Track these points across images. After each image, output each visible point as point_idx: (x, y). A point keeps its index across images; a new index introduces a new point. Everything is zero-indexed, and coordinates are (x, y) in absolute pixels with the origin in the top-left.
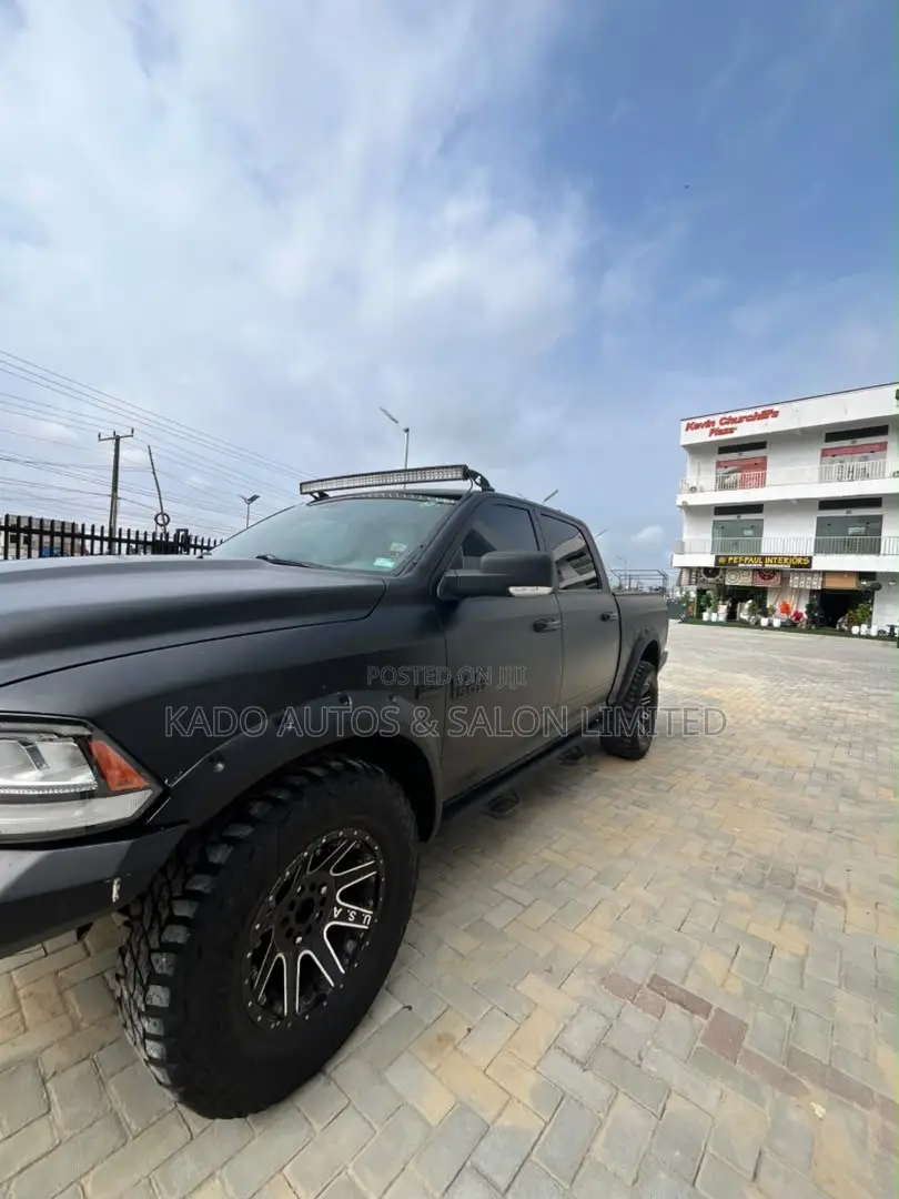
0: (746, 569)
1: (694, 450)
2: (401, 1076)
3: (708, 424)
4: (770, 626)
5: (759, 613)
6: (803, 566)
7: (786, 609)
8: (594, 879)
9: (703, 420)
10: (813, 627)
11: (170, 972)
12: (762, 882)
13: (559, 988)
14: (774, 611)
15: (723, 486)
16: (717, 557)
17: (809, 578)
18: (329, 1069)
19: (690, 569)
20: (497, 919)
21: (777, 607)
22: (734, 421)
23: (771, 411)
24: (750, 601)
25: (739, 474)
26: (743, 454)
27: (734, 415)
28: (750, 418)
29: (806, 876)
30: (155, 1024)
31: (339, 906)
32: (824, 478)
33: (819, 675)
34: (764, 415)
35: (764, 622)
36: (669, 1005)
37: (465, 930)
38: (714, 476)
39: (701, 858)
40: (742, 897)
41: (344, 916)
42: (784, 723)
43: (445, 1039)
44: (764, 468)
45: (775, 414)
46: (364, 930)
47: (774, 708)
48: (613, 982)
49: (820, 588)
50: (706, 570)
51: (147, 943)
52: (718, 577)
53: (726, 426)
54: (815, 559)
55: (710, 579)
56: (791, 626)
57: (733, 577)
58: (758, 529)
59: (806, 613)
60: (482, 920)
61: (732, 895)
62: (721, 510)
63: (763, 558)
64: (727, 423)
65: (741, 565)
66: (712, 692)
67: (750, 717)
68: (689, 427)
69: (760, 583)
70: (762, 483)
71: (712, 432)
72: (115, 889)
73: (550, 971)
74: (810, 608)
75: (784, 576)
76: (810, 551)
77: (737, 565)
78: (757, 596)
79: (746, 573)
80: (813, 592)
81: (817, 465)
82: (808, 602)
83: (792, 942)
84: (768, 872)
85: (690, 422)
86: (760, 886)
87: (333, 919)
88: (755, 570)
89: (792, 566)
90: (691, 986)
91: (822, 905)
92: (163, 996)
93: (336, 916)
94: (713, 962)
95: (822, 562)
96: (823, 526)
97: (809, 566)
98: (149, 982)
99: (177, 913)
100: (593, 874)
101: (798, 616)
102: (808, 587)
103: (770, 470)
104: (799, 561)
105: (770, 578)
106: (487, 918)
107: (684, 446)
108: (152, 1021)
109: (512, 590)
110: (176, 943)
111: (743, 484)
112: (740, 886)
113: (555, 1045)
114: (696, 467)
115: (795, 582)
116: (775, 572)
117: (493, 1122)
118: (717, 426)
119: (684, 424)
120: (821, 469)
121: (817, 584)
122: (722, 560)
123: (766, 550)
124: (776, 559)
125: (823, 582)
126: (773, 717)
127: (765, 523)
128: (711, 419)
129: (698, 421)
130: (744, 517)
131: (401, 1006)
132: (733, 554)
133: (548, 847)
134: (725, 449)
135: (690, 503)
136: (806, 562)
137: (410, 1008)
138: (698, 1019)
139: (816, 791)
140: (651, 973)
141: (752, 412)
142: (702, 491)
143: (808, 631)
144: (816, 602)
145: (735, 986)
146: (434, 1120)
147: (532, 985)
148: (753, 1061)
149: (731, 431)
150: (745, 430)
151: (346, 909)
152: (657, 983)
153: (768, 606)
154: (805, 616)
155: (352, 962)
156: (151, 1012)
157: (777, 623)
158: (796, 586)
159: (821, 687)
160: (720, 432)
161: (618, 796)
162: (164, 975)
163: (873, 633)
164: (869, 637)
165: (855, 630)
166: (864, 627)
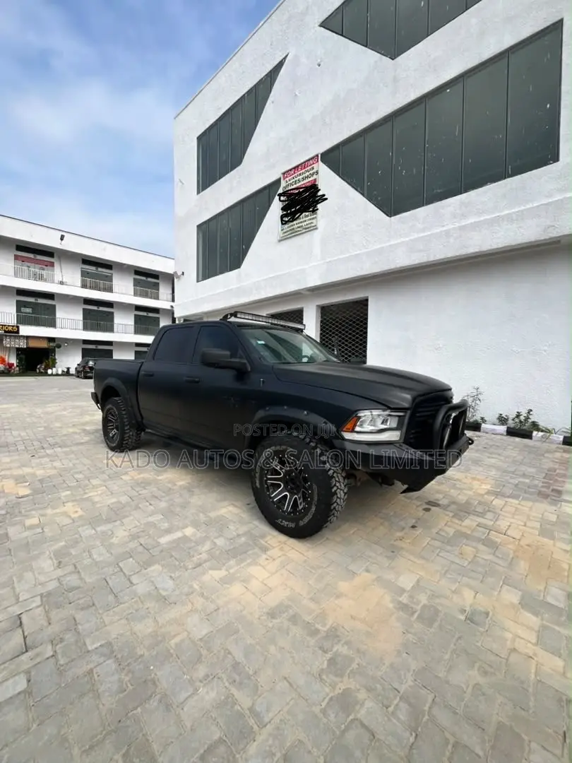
6: (13, 332)
7: (3, 361)
10: (22, 372)
17: (17, 341)
32: (18, 275)
49: (24, 347)
54: (21, 328)
56: (6, 372)
74: (18, 360)
76: (15, 322)
80: (20, 349)
81: (13, 265)
82: (16, 356)
95: (26, 330)
96: (20, 307)
97: (17, 332)
101: (11, 365)
102: (16, 346)
104: (10, 329)
115: (7, 342)
120: (15, 268)
121: (22, 345)
125: (27, 343)
136: (15, 329)
143: (18, 375)
144: (22, 356)
154: (16, 365)
158: (7, 345)
163: (60, 372)
164: (57, 375)
165: (50, 371)
166: (54, 369)
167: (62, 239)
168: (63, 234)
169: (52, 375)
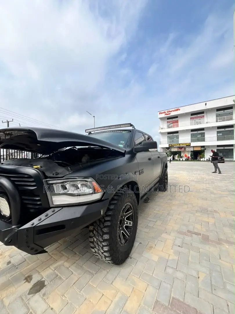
0: (176, 147)
1: (162, 119)
2: (146, 255)
3: (164, 112)
4: (183, 160)
5: (180, 157)
6: (189, 145)
7: (186, 156)
8: (167, 215)
9: (163, 112)
10: (192, 160)
11: (108, 231)
12: (202, 211)
13: (170, 235)
14: (183, 157)
15: (169, 127)
16: (169, 145)
17: (190, 148)
18: (130, 256)
19: (163, 148)
20: (151, 225)
21: (184, 155)
22: (170, 111)
23: (178, 109)
24: (178, 155)
25: (172, 124)
26: (173, 119)
27: (170, 110)
28: (174, 111)
29: (210, 209)
30: (106, 243)
31: (126, 221)
32: (191, 124)
33: (197, 170)
34: (177, 110)
35: (181, 159)
36: (193, 235)
37: (145, 228)
38: (167, 125)
39: (187, 208)
40: (198, 214)
41: (127, 223)
42: (194, 180)
43: (151, 247)
44: (178, 123)
45: (179, 110)
46: (131, 226)
47: (190, 178)
48: (180, 232)
49: (193, 150)
50: (167, 148)
51: (100, 227)
52: (170, 149)
53: (168, 113)
54: (191, 144)
55: (168, 150)
56: (187, 160)
57: (173, 149)
58: (178, 137)
59: (191, 156)
60: (147, 225)
61: (197, 214)
62: (169, 133)
63: (180, 144)
64: (168, 112)
65: (175, 146)
66: (175, 176)
67: (186, 180)
68: (160, 113)
69: (179, 150)
70: (178, 126)
71: (165, 114)
72: (102, 212)
73: (166, 232)
74: (191, 155)
75: (185, 148)
76: (190, 142)
77: (174, 146)
78: (179, 153)
79: (176, 148)
80: (191, 151)
81: (190, 121)
82: (190, 154)
83: (211, 221)
84: (202, 209)
85: (160, 112)
86: (201, 212)
87: (125, 224)
88: (178, 147)
89: (186, 146)
90: (196, 231)
91: (215, 214)
92: (108, 237)
93: (125, 223)
94: (198, 226)
95: (193, 144)
96: (192, 136)
97: (190, 145)
98: (103, 235)
99: (106, 219)
100: (166, 214)
101: (189, 157)
102: (190, 150)
103: (179, 123)
104: (188, 144)
105: (182, 149)
106: (149, 225)
107: (159, 118)
108: (105, 242)
109: (150, 150)
110: (108, 225)
111: (173, 127)
112: (197, 212)
113: (174, 244)
114: (162, 123)
115: (187, 149)
116: (182, 147)
117: (168, 259)
118: (166, 113)
119: (159, 113)
120: (191, 122)
121: (192, 149)
122: (170, 145)
123: (180, 143)
124: (183, 144)
125: (193, 149)
126: (191, 180)
127: (179, 136)
128: (165, 111)
129: (162, 112)
130: (174, 134)
131: (139, 243)
132: (173, 144)
133: (154, 210)
134: (169, 118)
135: (162, 132)
136: (189, 144)
137: (141, 243)
138: (199, 236)
139: (205, 193)
140: (187, 230)
141: (174, 109)
142: (164, 129)
143: (191, 161)
144: (192, 154)
145: (204, 230)
146: (156, 260)
147: (164, 235)
148: (212, 241)
149: (170, 114)
150: (173, 114)
151: (127, 222)
152: (189, 231)
153: (182, 155)
154: (190, 157)
155: (130, 233)
156: (105, 241)
157: (184, 159)
158: (187, 150)
159: (199, 172)
160: (167, 114)
161: (165, 199)
162: (107, 232)
163: (205, 160)
164: (204, 161)
165: (201, 160)
166: (203, 159)
167: (206, 105)
168: (206, 102)
169: (202, 161)
